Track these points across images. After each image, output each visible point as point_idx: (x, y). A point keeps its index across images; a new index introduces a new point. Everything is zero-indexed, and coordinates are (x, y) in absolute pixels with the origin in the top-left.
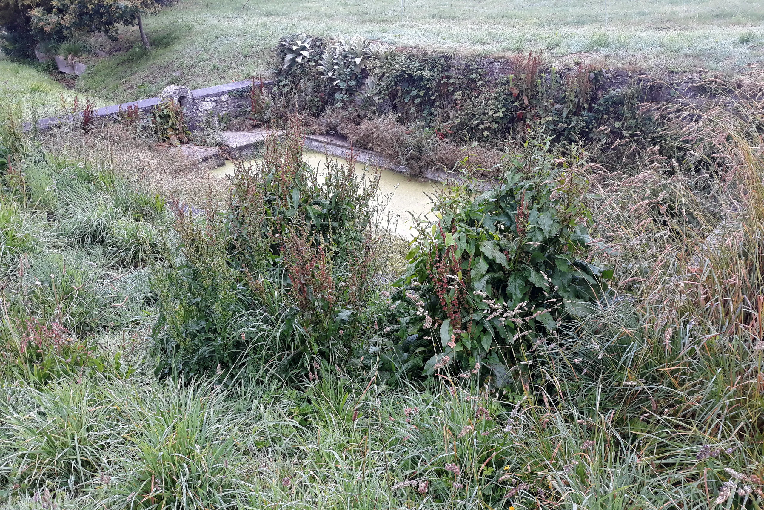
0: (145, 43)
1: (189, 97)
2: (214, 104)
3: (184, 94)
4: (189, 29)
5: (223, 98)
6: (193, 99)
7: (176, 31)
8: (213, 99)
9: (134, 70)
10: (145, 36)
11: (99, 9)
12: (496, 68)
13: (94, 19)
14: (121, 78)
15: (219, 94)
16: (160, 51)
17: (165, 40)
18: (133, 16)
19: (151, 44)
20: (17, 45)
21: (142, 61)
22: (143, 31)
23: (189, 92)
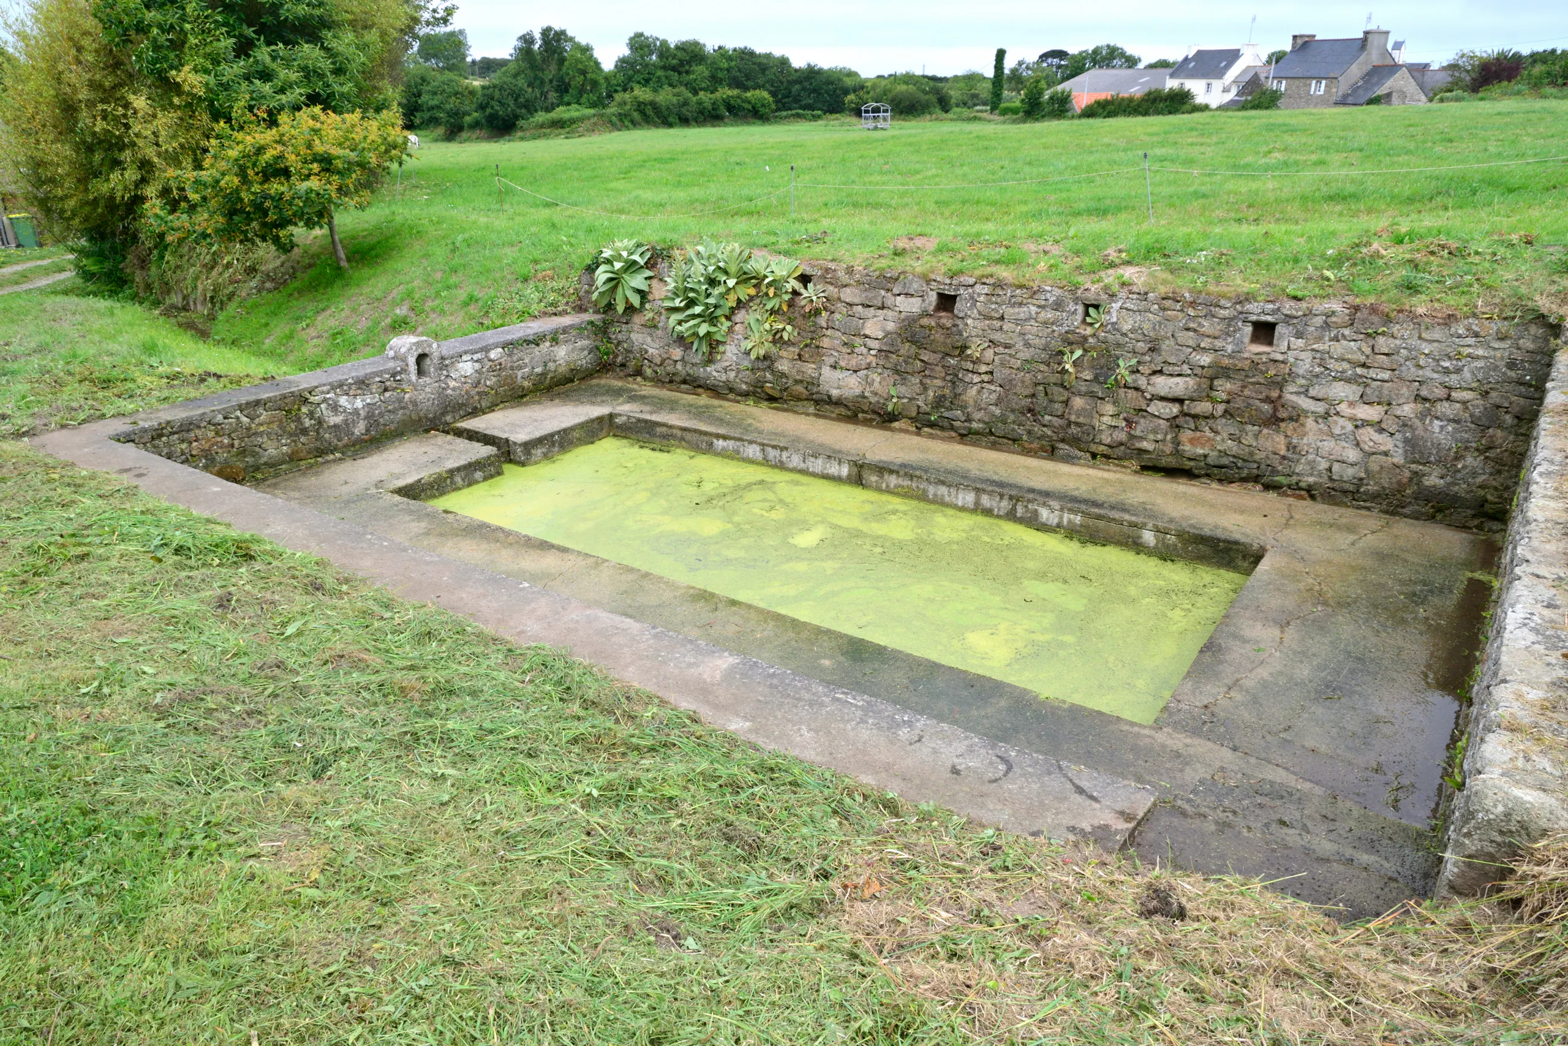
0: (338, 259)
1: (436, 355)
2: (477, 366)
3: (427, 351)
4: (416, 232)
5: (493, 355)
6: (443, 358)
7: (393, 236)
8: (476, 357)
9: (321, 306)
10: (339, 247)
11: (262, 203)
12: (979, 295)
13: (252, 220)
14: (299, 319)
15: (486, 349)
16: (366, 272)
17: (373, 253)
18: (320, 215)
19: (349, 260)
20: (106, 264)
21: (336, 289)
22: (337, 238)
23: (435, 346)
